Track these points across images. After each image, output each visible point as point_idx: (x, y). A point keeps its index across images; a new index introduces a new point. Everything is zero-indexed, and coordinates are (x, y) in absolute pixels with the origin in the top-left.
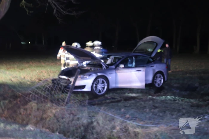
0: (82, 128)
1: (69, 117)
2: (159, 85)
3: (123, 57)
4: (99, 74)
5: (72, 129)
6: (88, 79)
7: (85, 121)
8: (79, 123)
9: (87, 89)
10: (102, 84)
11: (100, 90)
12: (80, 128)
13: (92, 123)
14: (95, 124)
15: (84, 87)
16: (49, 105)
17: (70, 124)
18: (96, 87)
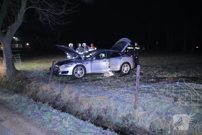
0: (55, 97)
1: (50, 91)
2: (126, 71)
3: (98, 52)
4: (78, 64)
5: (49, 98)
6: (70, 67)
7: (57, 93)
8: (54, 94)
9: (70, 73)
10: (80, 70)
11: (79, 75)
12: (53, 97)
13: (60, 94)
14: (62, 95)
15: (68, 72)
16: (41, 83)
17: (49, 95)
18: (76, 73)
